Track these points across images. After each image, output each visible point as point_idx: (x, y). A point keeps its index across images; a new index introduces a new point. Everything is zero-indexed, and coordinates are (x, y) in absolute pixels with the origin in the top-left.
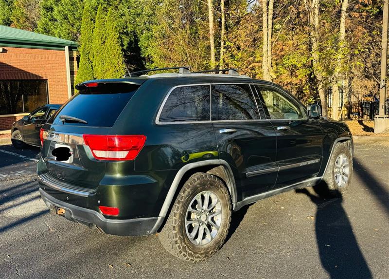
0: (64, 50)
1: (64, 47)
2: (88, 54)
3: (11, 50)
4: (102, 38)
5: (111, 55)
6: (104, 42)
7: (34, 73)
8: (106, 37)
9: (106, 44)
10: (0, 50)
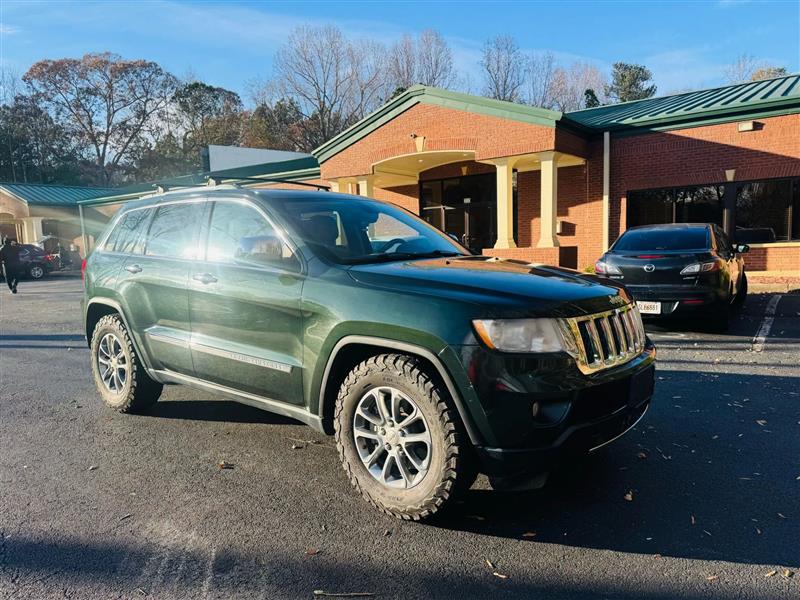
3: (771, 123)
10: (749, 126)
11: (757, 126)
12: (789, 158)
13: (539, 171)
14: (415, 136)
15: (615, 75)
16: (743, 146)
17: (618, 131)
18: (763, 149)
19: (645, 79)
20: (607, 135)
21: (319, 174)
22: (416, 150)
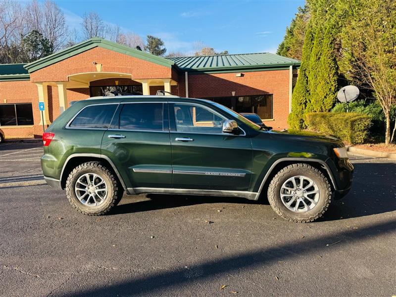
0: (289, 69)
1: (289, 67)
2: (305, 70)
3: (247, 74)
4: (317, 55)
5: (323, 70)
6: (319, 58)
7: (262, 90)
8: (321, 54)
9: (320, 59)
10: (239, 75)
11: (242, 75)
12: (253, 88)
13: (164, 86)
14: (96, 64)
15: (148, 41)
16: (237, 82)
17: (191, 72)
18: (244, 84)
19: (161, 45)
20: (186, 73)
21: (29, 78)
22: (96, 71)
